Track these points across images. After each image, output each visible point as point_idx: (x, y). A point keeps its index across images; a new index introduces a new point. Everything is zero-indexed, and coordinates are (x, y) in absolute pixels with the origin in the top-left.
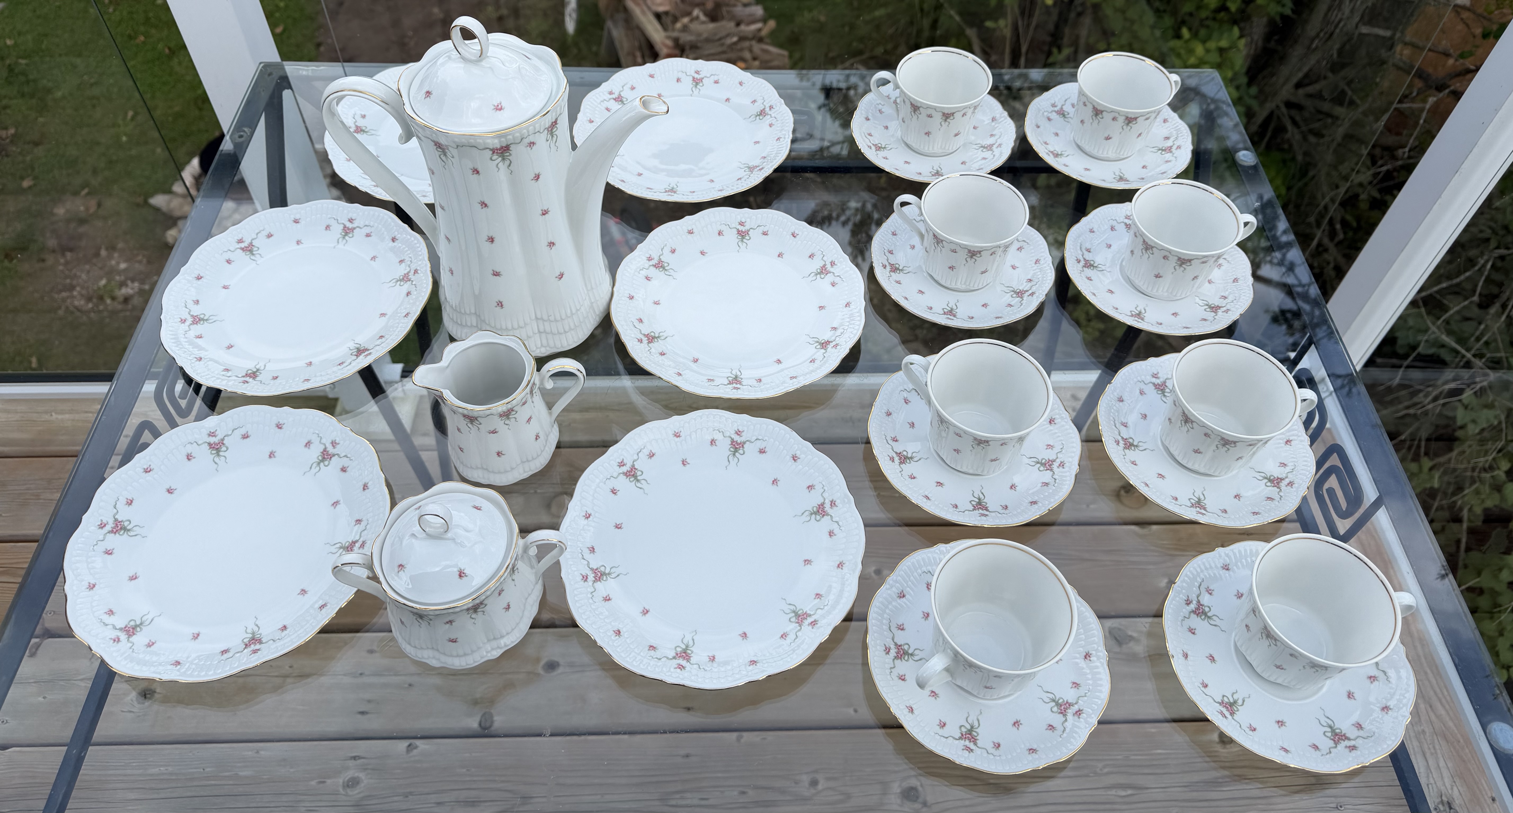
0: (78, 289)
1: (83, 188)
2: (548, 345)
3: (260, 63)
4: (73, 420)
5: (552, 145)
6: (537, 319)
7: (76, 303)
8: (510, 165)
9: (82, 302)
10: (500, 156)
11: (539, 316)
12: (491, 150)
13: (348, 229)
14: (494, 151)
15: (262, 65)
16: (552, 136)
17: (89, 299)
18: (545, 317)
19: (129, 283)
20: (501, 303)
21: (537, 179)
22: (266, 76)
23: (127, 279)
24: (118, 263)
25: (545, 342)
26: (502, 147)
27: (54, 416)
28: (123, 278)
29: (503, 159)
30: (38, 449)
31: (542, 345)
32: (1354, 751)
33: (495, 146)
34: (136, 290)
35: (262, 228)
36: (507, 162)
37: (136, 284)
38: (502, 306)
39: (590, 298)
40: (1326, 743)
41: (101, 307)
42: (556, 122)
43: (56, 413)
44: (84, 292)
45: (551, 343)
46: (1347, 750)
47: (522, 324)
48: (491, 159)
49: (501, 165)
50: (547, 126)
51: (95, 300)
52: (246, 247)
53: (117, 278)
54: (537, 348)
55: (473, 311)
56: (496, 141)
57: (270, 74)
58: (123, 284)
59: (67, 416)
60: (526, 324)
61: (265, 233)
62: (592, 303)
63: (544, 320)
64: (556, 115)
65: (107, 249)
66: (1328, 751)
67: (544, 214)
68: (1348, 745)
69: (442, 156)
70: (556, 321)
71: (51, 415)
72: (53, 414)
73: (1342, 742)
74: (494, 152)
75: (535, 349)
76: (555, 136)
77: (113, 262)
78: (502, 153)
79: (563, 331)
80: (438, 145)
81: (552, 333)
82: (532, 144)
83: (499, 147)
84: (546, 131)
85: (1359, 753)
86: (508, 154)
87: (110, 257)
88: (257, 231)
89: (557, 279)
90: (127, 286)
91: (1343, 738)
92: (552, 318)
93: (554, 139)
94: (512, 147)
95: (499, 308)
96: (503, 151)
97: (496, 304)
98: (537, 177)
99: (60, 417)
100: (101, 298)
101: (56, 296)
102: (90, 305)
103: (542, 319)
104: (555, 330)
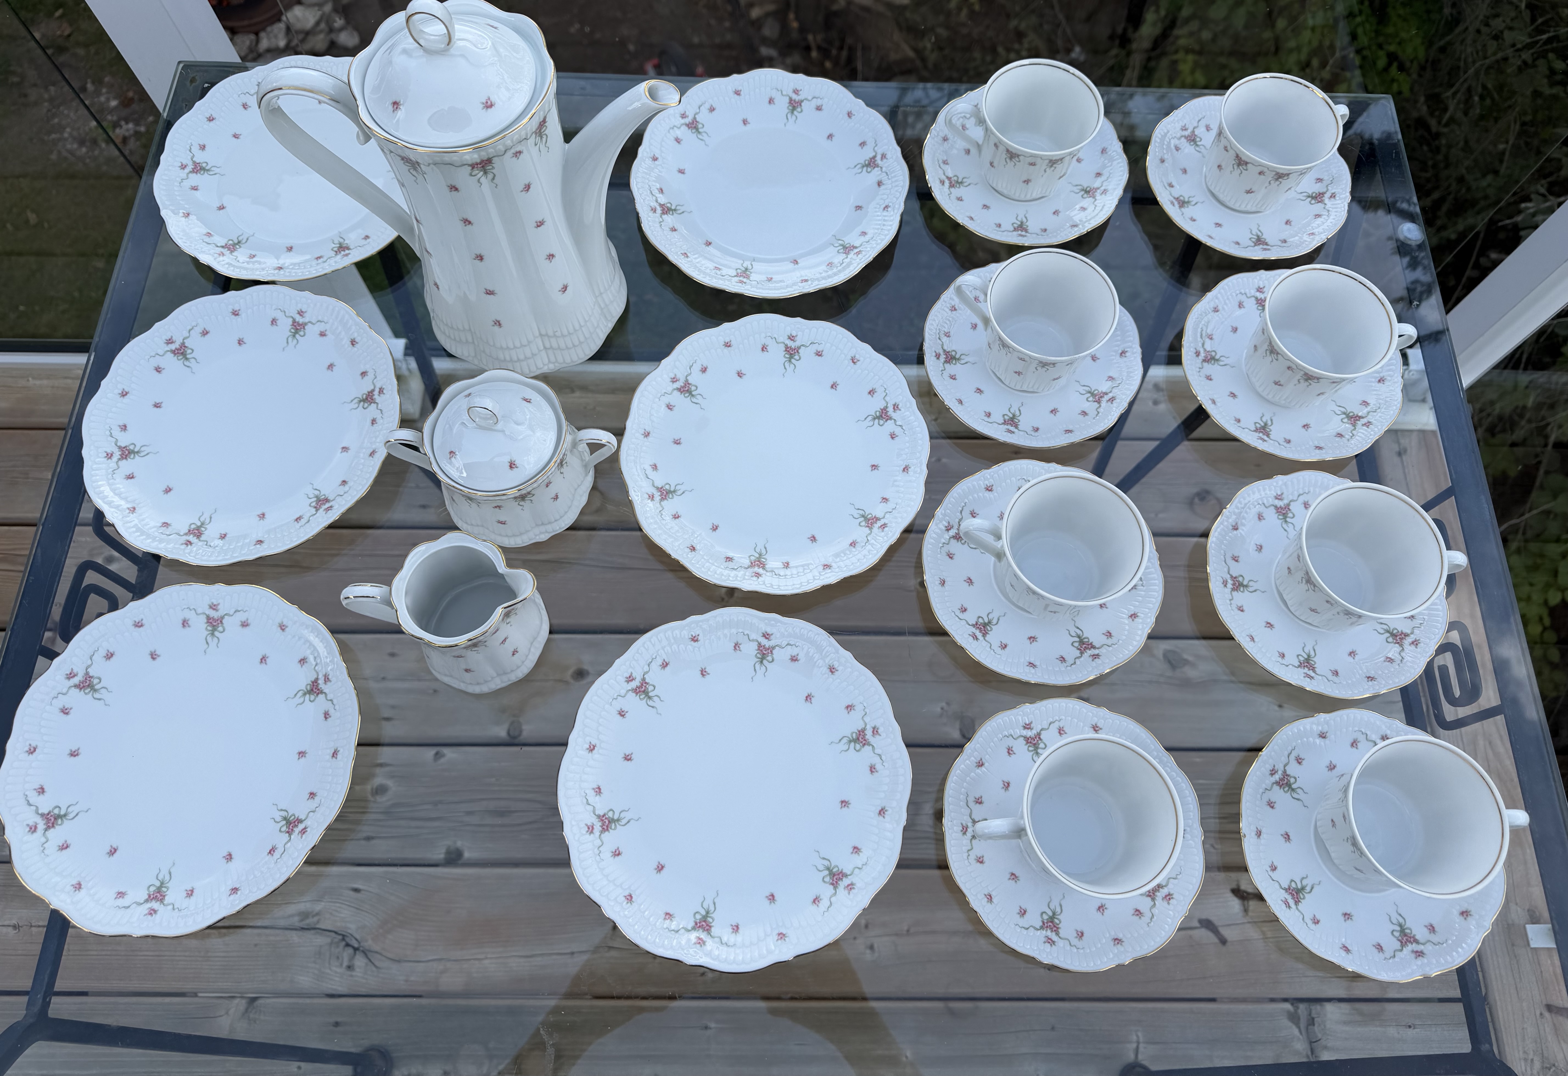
0: (68, 130)
1: (57, 9)
2: (557, 361)
3: (179, 62)
4: (53, 387)
5: (542, 147)
6: (541, 335)
7: (69, 146)
8: (493, 179)
9: (75, 146)
10: (481, 171)
11: (543, 332)
12: (469, 165)
13: (299, 325)
14: (473, 166)
15: (181, 65)
16: (541, 137)
17: (82, 143)
18: (551, 333)
19: (123, 123)
20: (499, 322)
21: (528, 190)
22: (188, 83)
23: (120, 119)
24: (108, 100)
25: (553, 359)
26: (482, 161)
27: (32, 382)
28: (115, 118)
29: (485, 173)
30: (19, 421)
31: (550, 362)
32: (1421, 958)
33: (474, 161)
34: (131, 132)
35: (194, 324)
36: (490, 176)
37: (131, 126)
38: (500, 325)
39: (600, 306)
40: (1391, 944)
41: (97, 152)
42: (544, 121)
43: (34, 378)
44: (75, 133)
45: (560, 360)
46: (1413, 955)
47: (525, 342)
48: (471, 175)
49: (483, 180)
50: (534, 130)
51: (88, 144)
52: (178, 349)
53: (109, 117)
54: (544, 365)
55: (467, 327)
56: (476, 156)
57: (193, 80)
58: (116, 125)
59: (45, 382)
60: (529, 342)
61: (199, 329)
62: (602, 309)
63: (549, 337)
64: (544, 112)
65: (93, 83)
66: (1393, 954)
67: (538, 226)
68: (1415, 950)
69: (411, 171)
70: (563, 336)
71: (28, 380)
72: (30, 379)
73: (1410, 945)
74: (473, 168)
75: (542, 366)
76: (545, 136)
77: (103, 99)
78: (483, 167)
79: (572, 346)
80: (406, 160)
81: (559, 348)
82: (518, 154)
83: (478, 161)
84: (534, 135)
85: (1426, 961)
86: (490, 167)
87: (98, 93)
88: (189, 327)
89: (561, 293)
90: (121, 127)
91: (1412, 940)
92: (558, 334)
93: (544, 139)
94: (495, 160)
95: (496, 328)
96: (484, 165)
97: (493, 323)
98: (527, 187)
99: (38, 382)
100: (95, 142)
101: (46, 138)
102: (84, 150)
103: (547, 335)
104: (563, 346)
